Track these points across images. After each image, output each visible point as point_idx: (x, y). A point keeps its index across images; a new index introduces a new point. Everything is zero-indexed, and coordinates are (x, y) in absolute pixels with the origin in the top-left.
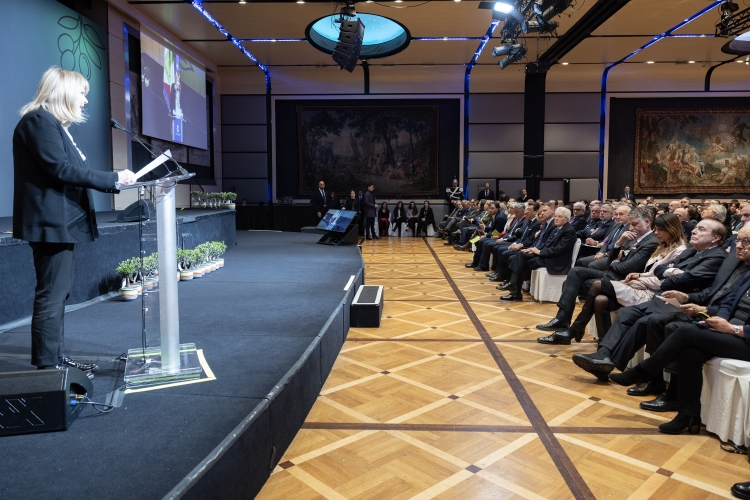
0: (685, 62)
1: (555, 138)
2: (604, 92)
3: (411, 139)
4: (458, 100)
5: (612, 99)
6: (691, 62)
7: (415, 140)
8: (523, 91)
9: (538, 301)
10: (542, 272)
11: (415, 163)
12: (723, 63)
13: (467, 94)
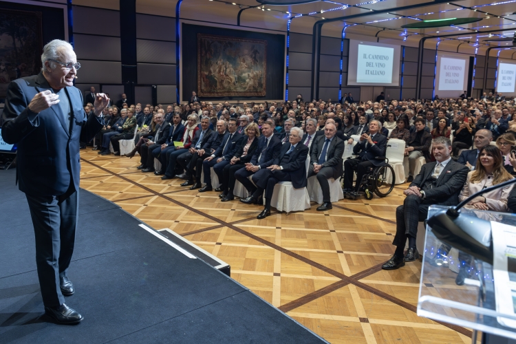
0: (231, 3)
1: (144, 51)
2: (177, 18)
3: (14, 44)
4: (62, 10)
5: (183, 24)
6: (234, 4)
7: (18, 44)
8: (119, 9)
9: (284, 212)
10: (287, 186)
11: (20, 67)
12: (251, 7)
13: (70, 5)
